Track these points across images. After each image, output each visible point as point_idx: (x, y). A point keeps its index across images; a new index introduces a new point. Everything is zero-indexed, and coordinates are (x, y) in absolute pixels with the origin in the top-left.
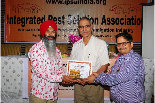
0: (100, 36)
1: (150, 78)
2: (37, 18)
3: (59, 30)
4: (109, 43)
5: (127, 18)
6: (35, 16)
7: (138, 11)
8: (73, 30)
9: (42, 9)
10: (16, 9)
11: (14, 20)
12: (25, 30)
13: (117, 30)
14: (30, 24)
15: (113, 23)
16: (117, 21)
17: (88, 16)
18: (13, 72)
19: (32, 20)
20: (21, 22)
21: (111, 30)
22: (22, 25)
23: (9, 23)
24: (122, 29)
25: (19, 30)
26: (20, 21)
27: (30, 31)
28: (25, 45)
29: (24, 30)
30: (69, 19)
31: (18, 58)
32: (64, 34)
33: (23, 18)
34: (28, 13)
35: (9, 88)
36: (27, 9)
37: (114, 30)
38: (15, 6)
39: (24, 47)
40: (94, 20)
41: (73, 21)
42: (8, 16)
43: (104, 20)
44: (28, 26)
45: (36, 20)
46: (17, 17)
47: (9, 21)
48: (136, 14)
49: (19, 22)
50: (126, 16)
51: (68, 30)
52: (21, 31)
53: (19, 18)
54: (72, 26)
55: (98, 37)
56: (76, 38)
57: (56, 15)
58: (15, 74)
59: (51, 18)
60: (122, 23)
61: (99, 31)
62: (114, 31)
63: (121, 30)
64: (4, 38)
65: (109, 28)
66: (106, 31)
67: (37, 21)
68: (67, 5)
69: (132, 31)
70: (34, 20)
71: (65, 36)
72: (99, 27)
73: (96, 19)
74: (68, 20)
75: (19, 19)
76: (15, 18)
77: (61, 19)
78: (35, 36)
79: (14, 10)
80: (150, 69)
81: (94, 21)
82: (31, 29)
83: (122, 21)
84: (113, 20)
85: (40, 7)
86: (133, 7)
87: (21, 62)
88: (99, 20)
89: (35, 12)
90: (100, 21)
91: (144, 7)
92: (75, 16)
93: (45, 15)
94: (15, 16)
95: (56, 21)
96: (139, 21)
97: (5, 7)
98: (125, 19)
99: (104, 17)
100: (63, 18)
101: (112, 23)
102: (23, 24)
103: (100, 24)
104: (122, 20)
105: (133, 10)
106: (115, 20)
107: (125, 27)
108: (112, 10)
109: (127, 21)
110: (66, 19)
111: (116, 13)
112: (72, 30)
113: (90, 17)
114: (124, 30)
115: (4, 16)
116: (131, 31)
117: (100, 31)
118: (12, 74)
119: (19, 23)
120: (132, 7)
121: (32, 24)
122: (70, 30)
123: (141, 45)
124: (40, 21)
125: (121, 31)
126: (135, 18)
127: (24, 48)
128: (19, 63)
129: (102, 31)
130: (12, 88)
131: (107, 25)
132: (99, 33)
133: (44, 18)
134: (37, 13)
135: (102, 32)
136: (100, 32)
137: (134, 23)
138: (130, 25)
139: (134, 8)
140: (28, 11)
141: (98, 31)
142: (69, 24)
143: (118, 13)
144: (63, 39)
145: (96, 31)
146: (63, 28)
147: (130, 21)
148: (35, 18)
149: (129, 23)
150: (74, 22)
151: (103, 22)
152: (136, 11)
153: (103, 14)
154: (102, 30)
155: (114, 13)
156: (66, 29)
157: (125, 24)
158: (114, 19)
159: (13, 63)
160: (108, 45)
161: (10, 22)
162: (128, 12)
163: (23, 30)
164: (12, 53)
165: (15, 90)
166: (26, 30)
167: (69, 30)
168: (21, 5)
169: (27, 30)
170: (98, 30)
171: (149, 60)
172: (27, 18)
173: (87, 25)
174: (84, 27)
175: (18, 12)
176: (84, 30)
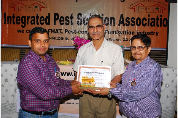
0: (117, 40)
2: (40, 18)
3: (67, 31)
5: (150, 18)
6: (38, 15)
7: (165, 9)
8: (84, 32)
9: (46, 6)
10: (15, 6)
11: (12, 19)
12: (25, 31)
13: (137, 32)
14: (32, 24)
15: (133, 24)
16: (138, 21)
17: (103, 15)
19: (34, 20)
20: (21, 21)
21: (130, 33)
23: (7, 23)
24: (144, 31)
25: (19, 31)
26: (19, 20)
28: (25, 49)
29: (24, 31)
30: (79, 19)
31: (11, 65)
32: (72, 37)
33: (23, 17)
34: (29, 10)
36: (28, 6)
37: (134, 32)
38: (14, 2)
40: (110, 20)
41: (84, 20)
42: (5, 14)
43: (122, 21)
44: (30, 27)
45: (39, 19)
46: (16, 16)
47: (7, 20)
48: (162, 12)
49: (18, 22)
50: (149, 16)
51: (77, 32)
52: (20, 32)
53: (18, 17)
54: (83, 26)
59: (56, 17)
60: (144, 24)
61: (115, 34)
62: (134, 34)
63: (142, 32)
65: (127, 31)
66: (124, 34)
67: (41, 21)
68: (77, 1)
69: (157, 34)
70: (36, 19)
71: (73, 39)
72: (115, 29)
73: (112, 18)
74: (77, 20)
75: (18, 19)
76: (14, 17)
77: (69, 18)
79: (12, 7)
80: (173, 81)
83: (145, 22)
84: (133, 20)
85: (44, 4)
86: (159, 4)
88: (116, 20)
89: (38, 10)
91: (171, 4)
92: (86, 15)
93: (49, 14)
94: (14, 15)
95: (63, 21)
96: (165, 21)
98: (149, 19)
99: (122, 16)
100: (72, 17)
102: (23, 25)
104: (144, 20)
105: (159, 9)
106: (135, 21)
107: (148, 29)
108: (132, 8)
109: (150, 21)
110: (75, 18)
111: (137, 11)
112: (82, 32)
113: (105, 16)
114: (147, 32)
116: (155, 34)
117: (117, 33)
120: (157, 4)
121: (35, 24)
123: (167, 51)
124: (43, 20)
126: (161, 18)
128: (13, 70)
130: (3, 101)
131: (126, 26)
133: (48, 18)
134: (41, 11)
135: (119, 35)
136: (117, 35)
137: (159, 23)
138: (155, 26)
139: (159, 6)
140: (29, 8)
141: (114, 34)
142: (78, 24)
143: (140, 11)
144: (71, 43)
146: (71, 29)
147: (154, 22)
148: (38, 17)
149: (153, 24)
150: (86, 22)
151: (121, 23)
152: (162, 9)
153: (121, 13)
154: (119, 33)
155: (134, 12)
156: (75, 31)
157: (148, 26)
158: (134, 19)
160: (123, 50)
161: (8, 21)
162: (152, 10)
163: (23, 31)
167: (79, 32)
168: (21, 2)
169: (28, 31)
170: (114, 32)
172: (28, 17)
173: (98, 25)
174: (94, 27)
175: (17, 10)
176: (95, 31)
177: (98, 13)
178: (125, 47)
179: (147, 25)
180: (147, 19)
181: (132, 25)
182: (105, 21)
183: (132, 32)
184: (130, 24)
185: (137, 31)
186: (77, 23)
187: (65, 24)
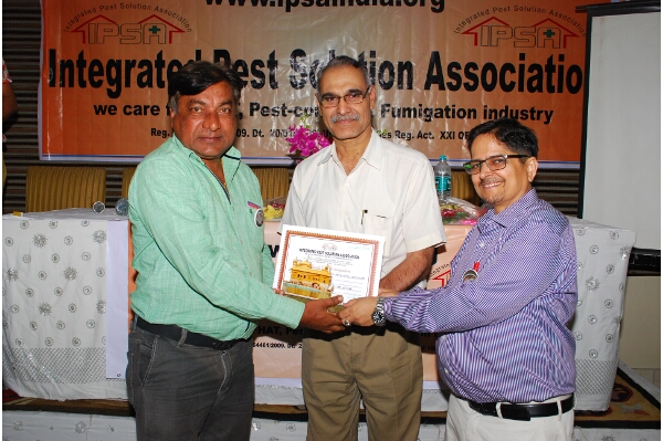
0: (420, 136)
1: (609, 304)
2: (167, 64)
3: (257, 109)
4: (451, 164)
5: (527, 64)
6: (160, 55)
7: (574, 35)
8: (312, 110)
9: (187, 26)
10: (85, 28)
11: (76, 70)
12: (120, 111)
13: (485, 111)
14: (141, 85)
15: (472, 83)
16: (489, 74)
17: (373, 54)
18: (67, 277)
19: (149, 73)
20: (104, 78)
21: (461, 114)
22: (109, 91)
23: (58, 83)
24: (507, 107)
25: (99, 110)
26: (100, 73)
27: (140, 114)
28: (120, 169)
29: (115, 109)
30: (295, 67)
31: (86, 222)
32: (274, 128)
33: (111, 63)
34: (133, 41)
35: (49, 342)
36: (129, 27)
37: (474, 111)
38: (82, 15)
39: (118, 176)
40: (396, 71)
41: (312, 73)
42: (53, 53)
43: (435, 73)
44: (134, 95)
45: (165, 71)
46: (88, 59)
47: (58, 73)
48: (565, 46)
49: (96, 79)
50: (522, 57)
51: (290, 112)
52: (104, 113)
53: (96, 62)
54: (308, 93)
55: (409, 139)
56: (316, 141)
57: (245, 50)
58: (73, 283)
60: (508, 82)
61: (415, 116)
62: (475, 117)
63: (502, 111)
64: (37, 144)
65: (454, 106)
66: (442, 117)
68: (288, 10)
69: (548, 118)
70: (155, 71)
71: (278, 133)
72: (413, 101)
73: (402, 66)
74: (291, 71)
75: (96, 69)
76: (82, 63)
77: (262, 66)
78: (159, 133)
79: (75, 31)
80: (610, 269)
81: (396, 76)
82: (146, 107)
83: (509, 78)
84: (471, 70)
85: (180, 19)
86: (554, 18)
87: (100, 238)
88: (415, 71)
89: (162, 40)
90: (420, 75)
91: (596, 21)
92: (321, 56)
93: (198, 53)
94: (81, 55)
95: (246, 74)
96: (574, 75)
97: (40, 19)
98: (522, 67)
99: (436, 58)
100: (273, 63)
101: (466, 85)
102: (114, 89)
103: (418, 88)
104: (508, 72)
105: (554, 34)
106: (478, 73)
107: (518, 101)
108: (467, 32)
109: (527, 76)
110: (283, 66)
111: (485, 42)
112: (306, 111)
113: (379, 60)
114: (517, 111)
115: (38, 54)
116: (543, 116)
117: (420, 115)
118: (61, 282)
119: (98, 85)
120: (549, 19)
121: (151, 86)
122: (299, 112)
123: (582, 171)
125: (503, 114)
126: (561, 63)
127: (118, 183)
128: (92, 238)
129: (428, 115)
130: (62, 341)
131: (448, 90)
132: (416, 125)
134: (170, 42)
135: (426, 121)
136: (421, 121)
137: (555, 83)
138: (541, 90)
139: (555, 25)
140: (133, 34)
141: (410, 116)
142: (294, 86)
143: (494, 43)
144: (272, 146)
145: (404, 116)
146: (271, 103)
147: (539, 77)
148: (160, 63)
149: (535, 83)
151: (433, 79)
152: (565, 37)
153: (433, 49)
154: (428, 113)
155: (476, 44)
156: (284, 107)
157: (521, 89)
158: (475, 67)
159: (69, 240)
160: (447, 169)
161: (63, 78)
162: (532, 39)
163: (112, 110)
164: (70, 202)
165: (72, 347)
166: (125, 113)
167: (295, 112)
168: (104, 13)
169: (128, 110)
170: (409, 110)
171: (605, 233)
172: (127, 62)
173: (351, 91)
174: (339, 98)
175: (92, 40)
176: (343, 112)
177: (358, 50)
178: (448, 158)
179: (517, 86)
180: (517, 69)
181: (469, 88)
182: (381, 76)
183: (470, 111)
184: (462, 86)
185: (486, 106)
186: (292, 83)
187: (249, 85)
